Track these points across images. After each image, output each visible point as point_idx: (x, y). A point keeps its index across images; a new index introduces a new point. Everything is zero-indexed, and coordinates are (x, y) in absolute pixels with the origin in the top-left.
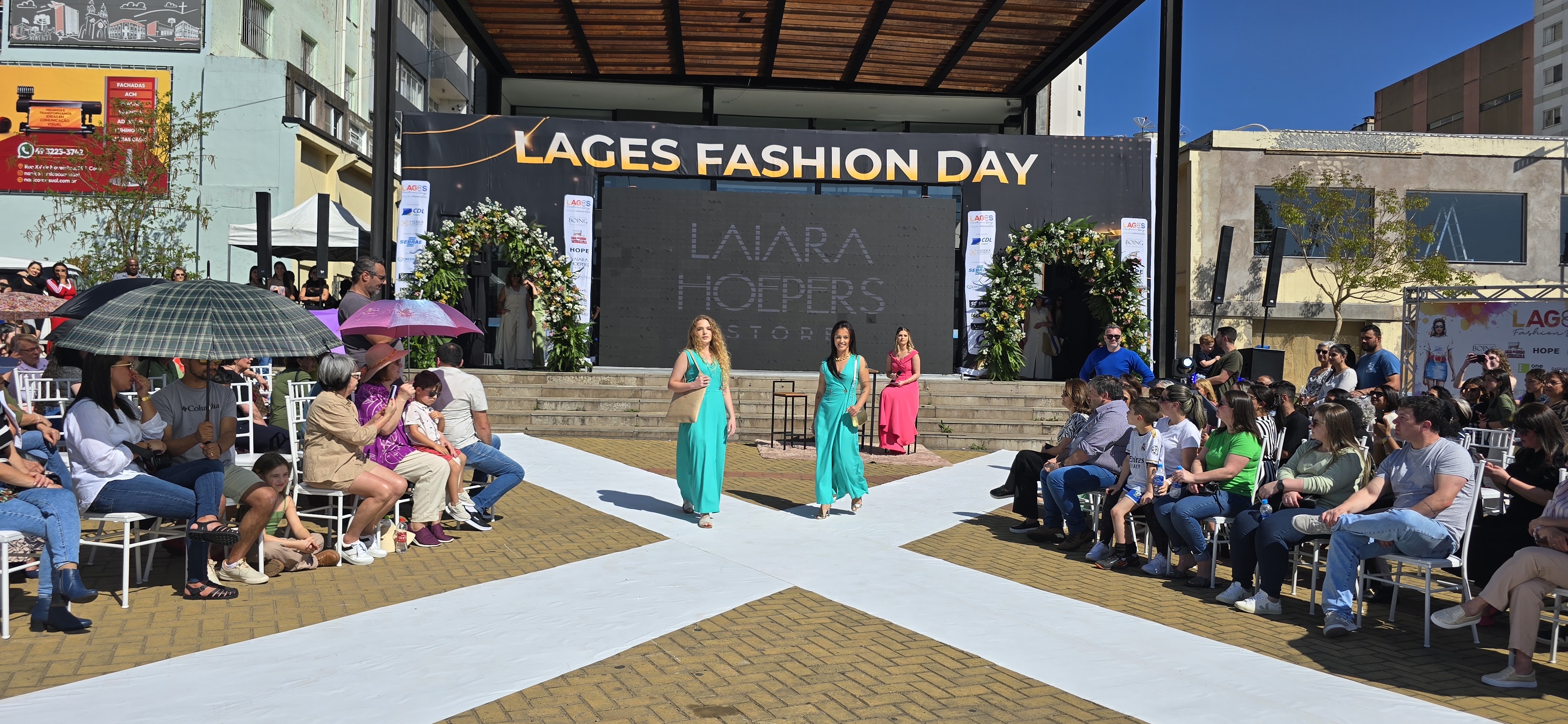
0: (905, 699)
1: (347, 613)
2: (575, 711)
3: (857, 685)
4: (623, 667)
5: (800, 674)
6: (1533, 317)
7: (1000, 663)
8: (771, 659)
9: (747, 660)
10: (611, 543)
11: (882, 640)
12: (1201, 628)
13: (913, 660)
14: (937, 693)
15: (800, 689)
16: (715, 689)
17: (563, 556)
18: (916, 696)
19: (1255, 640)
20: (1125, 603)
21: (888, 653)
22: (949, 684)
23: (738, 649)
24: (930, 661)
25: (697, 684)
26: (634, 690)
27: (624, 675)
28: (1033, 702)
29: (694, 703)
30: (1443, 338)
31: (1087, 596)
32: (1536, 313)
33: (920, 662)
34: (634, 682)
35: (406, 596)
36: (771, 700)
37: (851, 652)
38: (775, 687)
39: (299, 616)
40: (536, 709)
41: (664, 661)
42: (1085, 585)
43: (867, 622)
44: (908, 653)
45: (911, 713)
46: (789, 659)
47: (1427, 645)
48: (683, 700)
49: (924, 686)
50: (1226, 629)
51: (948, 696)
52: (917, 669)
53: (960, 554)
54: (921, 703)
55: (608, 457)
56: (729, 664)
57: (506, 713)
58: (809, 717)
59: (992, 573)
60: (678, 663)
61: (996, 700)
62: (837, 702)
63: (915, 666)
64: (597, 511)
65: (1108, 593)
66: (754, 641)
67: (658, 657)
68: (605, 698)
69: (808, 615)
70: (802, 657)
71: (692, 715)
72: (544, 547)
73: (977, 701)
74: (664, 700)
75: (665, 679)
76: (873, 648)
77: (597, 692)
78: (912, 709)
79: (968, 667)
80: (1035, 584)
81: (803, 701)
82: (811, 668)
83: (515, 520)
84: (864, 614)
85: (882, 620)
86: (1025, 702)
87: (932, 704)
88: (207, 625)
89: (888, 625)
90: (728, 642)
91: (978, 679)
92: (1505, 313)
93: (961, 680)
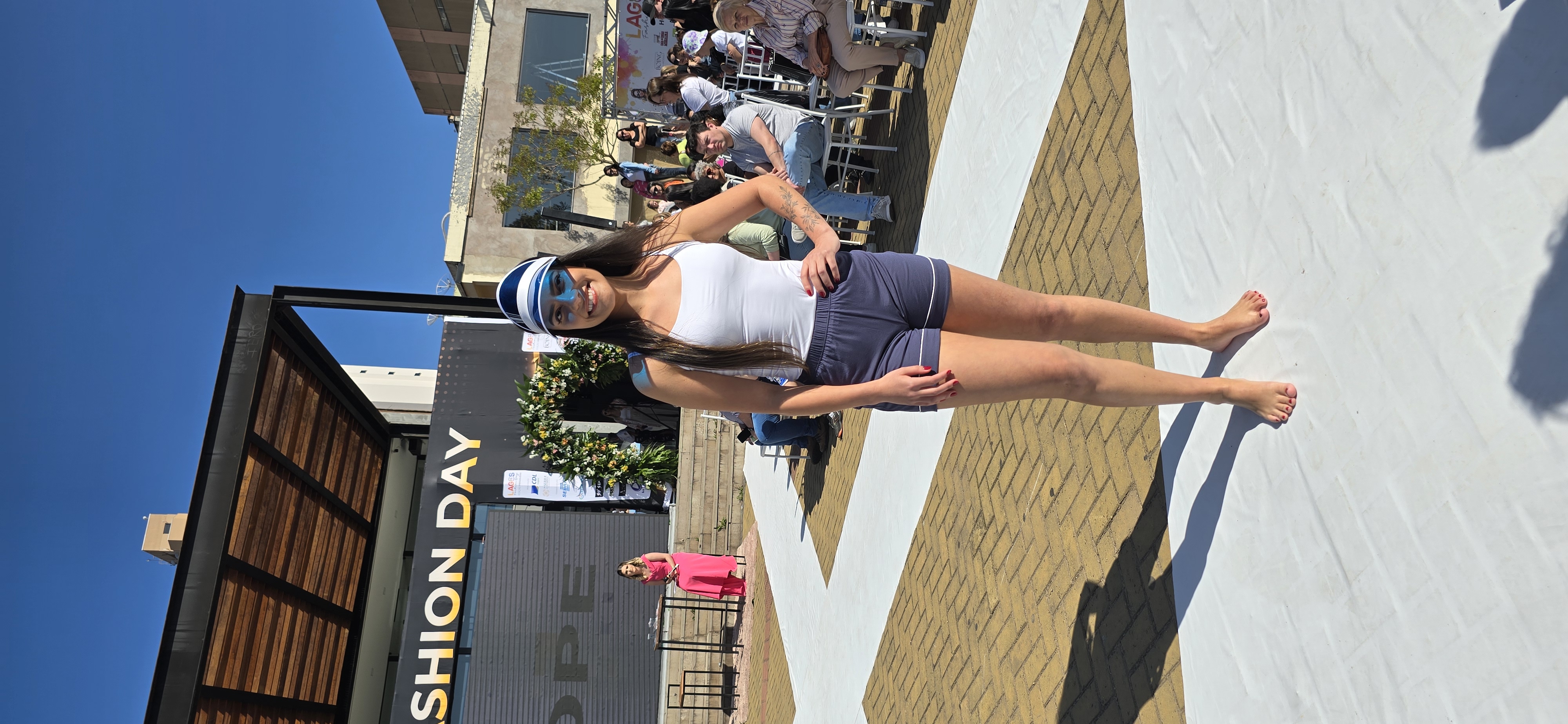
0: (952, 608)
3: (943, 654)
5: (936, 711)
7: (920, 512)
11: (905, 621)
13: (920, 593)
14: (946, 577)
15: (949, 714)
18: (950, 597)
21: (916, 618)
22: (938, 563)
24: (920, 578)
28: (950, 488)
31: (865, 419)
33: (922, 588)
37: (916, 655)
43: (890, 633)
44: (914, 599)
45: (963, 604)
47: (896, 149)
49: (942, 587)
51: (948, 566)
52: (928, 593)
53: (832, 530)
54: (955, 594)
58: (972, 708)
59: (847, 502)
61: (949, 521)
62: (957, 677)
63: (926, 593)
69: (887, 693)
70: (922, 705)
73: (951, 539)
76: (912, 633)
78: (960, 603)
79: (924, 541)
80: (856, 463)
81: (958, 712)
82: (930, 700)
84: (885, 635)
85: (889, 619)
86: (950, 493)
87: (955, 583)
89: (893, 613)
91: (934, 534)
92: (628, 43)
93: (935, 550)
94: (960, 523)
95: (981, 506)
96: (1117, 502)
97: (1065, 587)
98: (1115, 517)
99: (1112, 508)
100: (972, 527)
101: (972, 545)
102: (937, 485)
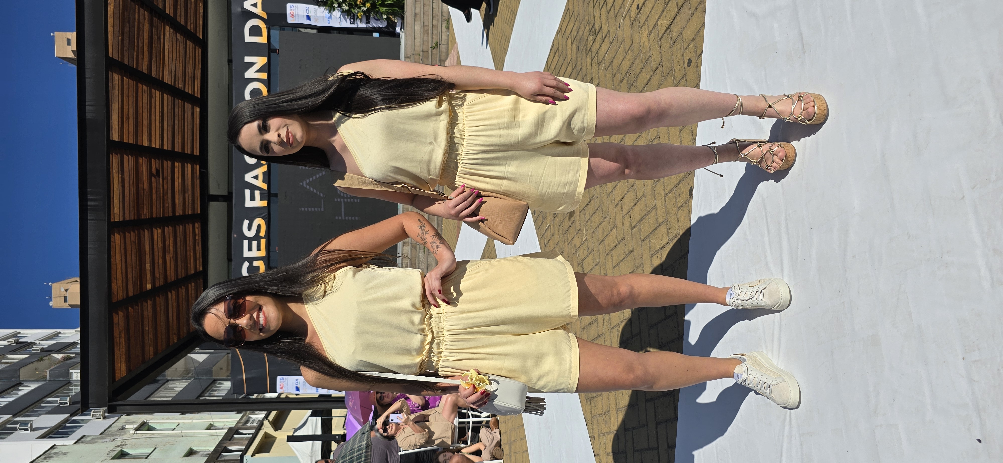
7: (557, 27)
22: (565, 61)
28: (576, 9)
39: (521, 439)
41: (548, 234)
48: (566, 223)
51: (571, 62)
53: (503, 45)
59: (513, 24)
60: (550, 226)
61: (574, 32)
67: (546, 237)
71: (573, 219)
73: (574, 45)
74: (566, 234)
75: (556, 233)
79: (558, 48)
91: (564, 42)
93: (564, 53)
94: (580, 33)
95: (594, 21)
96: (676, 10)
97: (639, 70)
98: (674, 21)
99: (673, 15)
100: (587, 35)
101: (587, 48)
102: (569, 8)
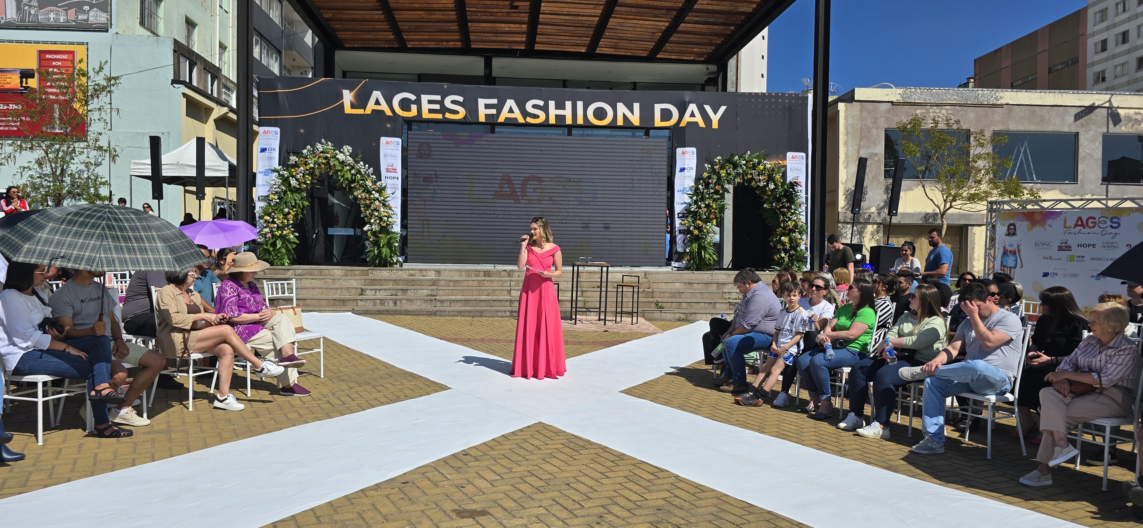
0: (611, 502)
1: (206, 447)
2: (368, 515)
3: (577, 492)
4: (408, 482)
5: (536, 485)
6: (1077, 221)
7: (682, 475)
8: (516, 475)
9: (499, 476)
10: (408, 392)
11: (599, 460)
12: (830, 447)
13: (620, 474)
14: (634, 497)
15: (535, 496)
16: (473, 498)
17: (372, 402)
18: (619, 500)
19: (867, 455)
20: (777, 430)
21: (602, 469)
22: (644, 490)
23: (493, 468)
24: (632, 474)
25: (461, 494)
26: (414, 499)
27: (407, 488)
28: (703, 503)
29: (456, 507)
30: (1014, 237)
31: (751, 426)
32: (1080, 218)
33: (624, 475)
34: (415, 493)
35: (251, 433)
36: (513, 505)
37: (575, 469)
38: (517, 495)
40: (340, 515)
41: (438, 477)
42: (749, 418)
43: (590, 446)
44: (617, 469)
45: (614, 512)
46: (530, 474)
47: (989, 457)
48: (449, 506)
49: (626, 493)
50: (847, 448)
51: (642, 499)
52: (621, 480)
53: (662, 396)
54: (622, 505)
55: (412, 329)
56: (485, 479)
57: (317, 517)
58: (540, 517)
59: (684, 410)
60: (448, 479)
61: (677, 502)
62: (561, 505)
63: (621, 478)
64: (400, 369)
65: (766, 423)
66: (505, 462)
67: (434, 475)
68: (392, 505)
69: (547, 442)
70: (539, 473)
71: (454, 516)
72: (358, 396)
73: (663, 502)
74: (435, 506)
75: (438, 491)
76: (591, 466)
77: (387, 502)
78: (615, 509)
79: (659, 478)
80: (714, 418)
81: (536, 505)
82: (545, 481)
83: (339, 377)
84: (588, 441)
85: (600, 445)
86: (698, 503)
87: (630, 505)
88: (100, 457)
89: (604, 449)
90: (486, 463)
91: (665, 487)
92: (1058, 219)
93: (653, 488)
94: (676, 511)
100: (674, 523)
102: (704, 491)
